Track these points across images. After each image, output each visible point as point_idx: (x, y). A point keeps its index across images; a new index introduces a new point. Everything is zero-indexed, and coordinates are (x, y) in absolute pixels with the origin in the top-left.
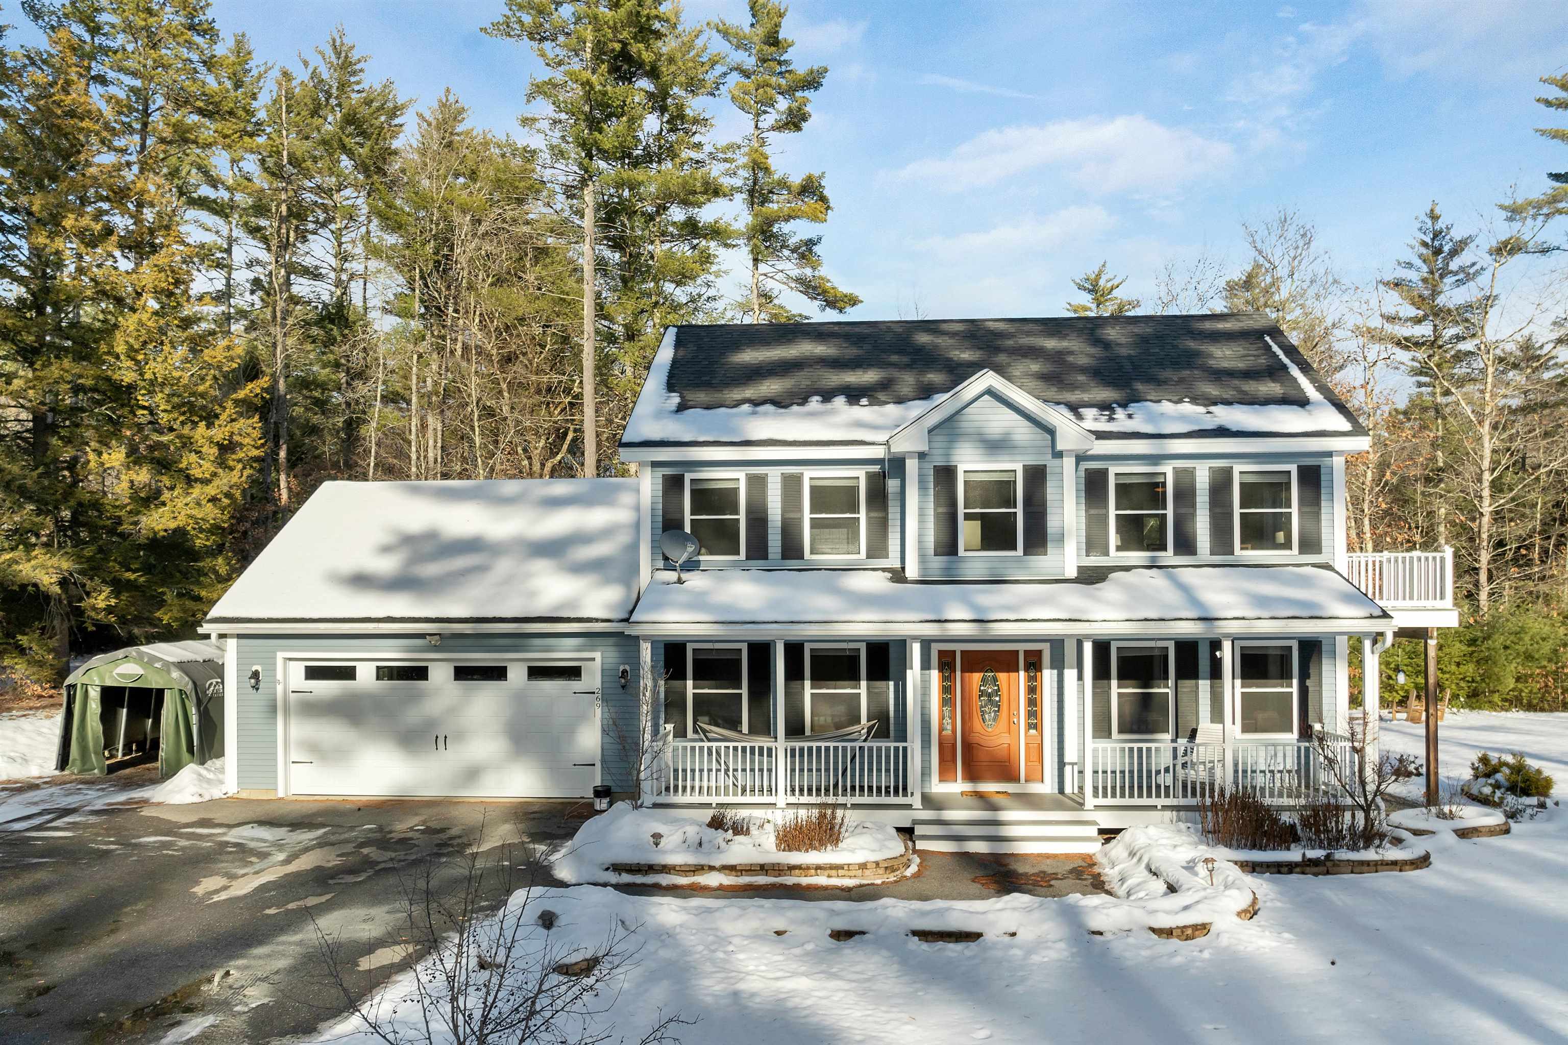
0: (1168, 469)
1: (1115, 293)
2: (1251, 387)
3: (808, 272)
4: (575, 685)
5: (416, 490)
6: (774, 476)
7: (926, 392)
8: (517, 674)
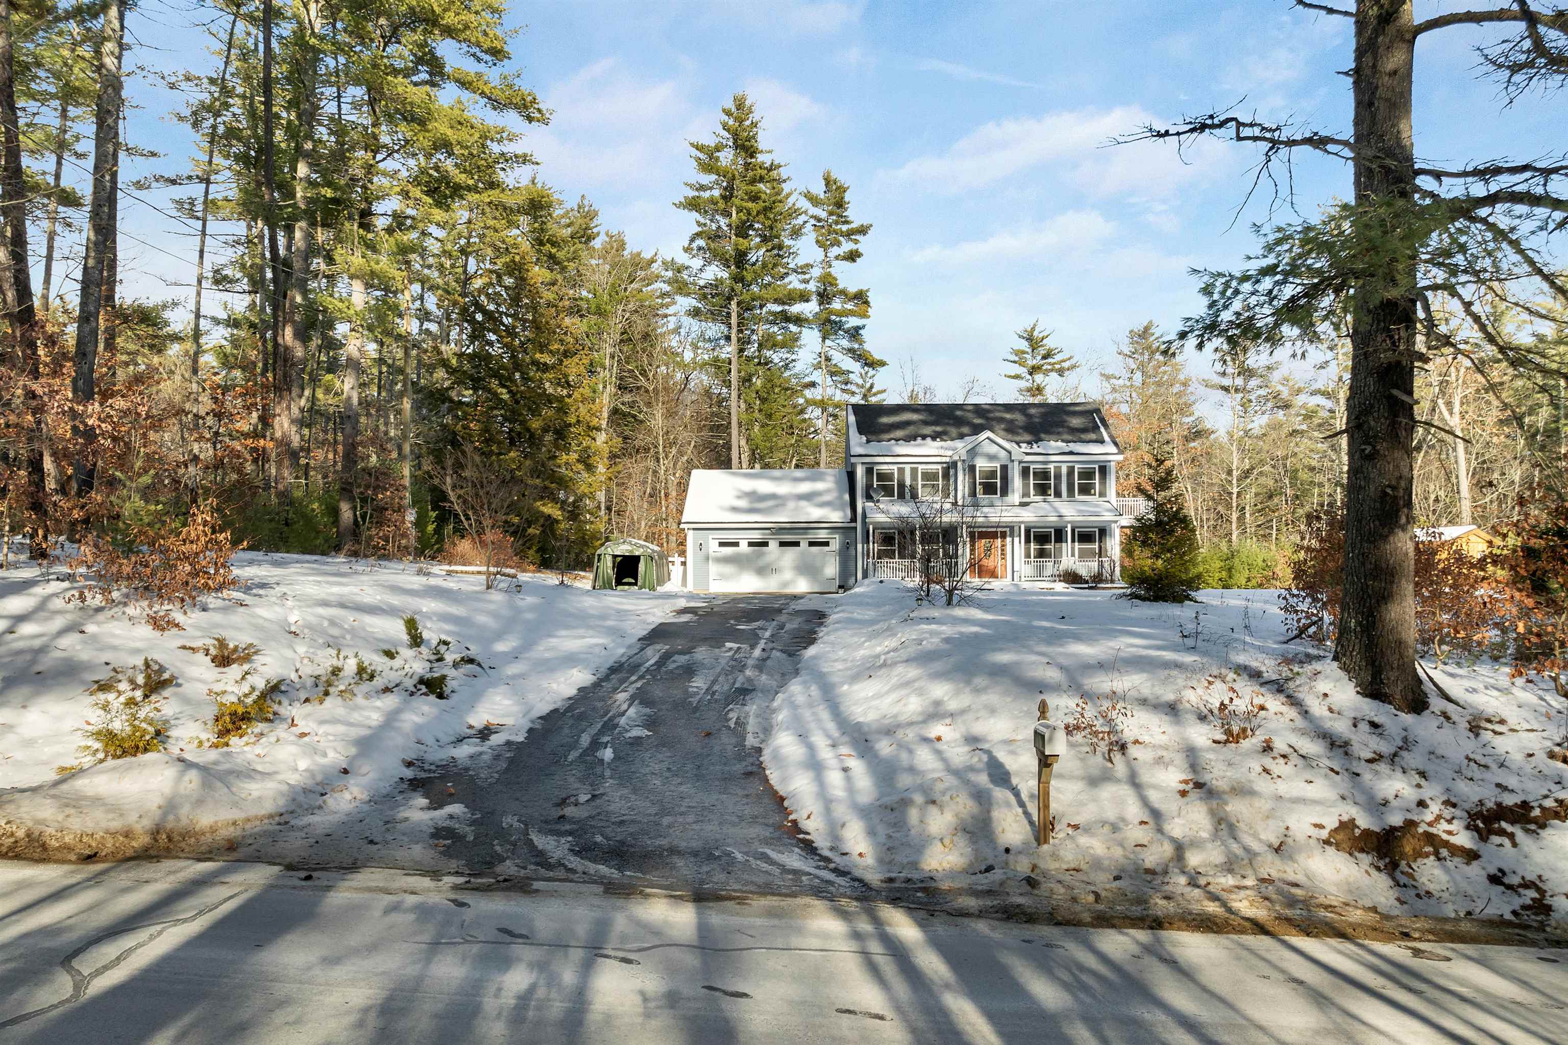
0: (1052, 467)
1: (1045, 341)
2: (1083, 436)
3: (856, 346)
4: (826, 548)
5: (734, 474)
6: (908, 468)
7: (961, 436)
8: (804, 544)
